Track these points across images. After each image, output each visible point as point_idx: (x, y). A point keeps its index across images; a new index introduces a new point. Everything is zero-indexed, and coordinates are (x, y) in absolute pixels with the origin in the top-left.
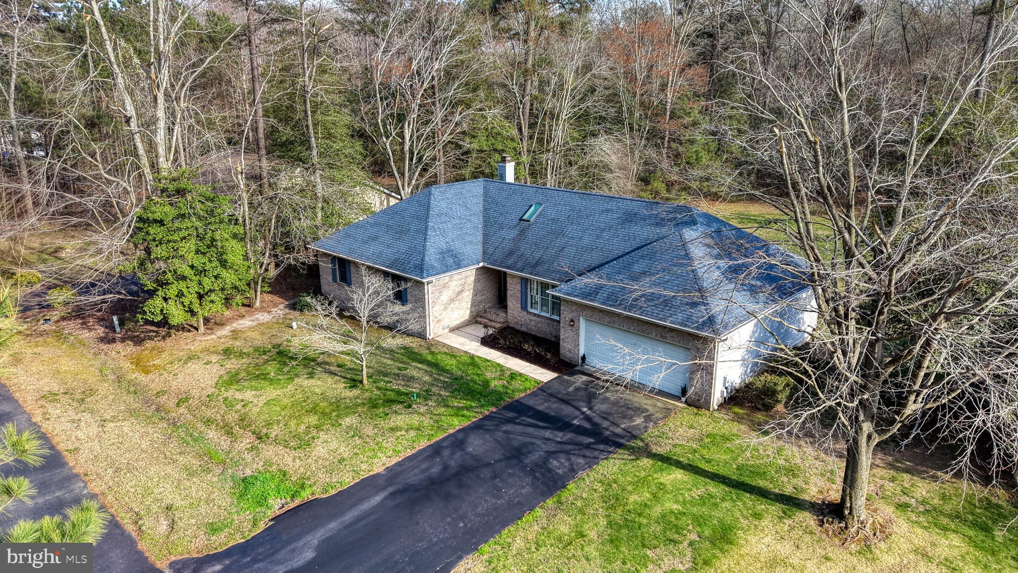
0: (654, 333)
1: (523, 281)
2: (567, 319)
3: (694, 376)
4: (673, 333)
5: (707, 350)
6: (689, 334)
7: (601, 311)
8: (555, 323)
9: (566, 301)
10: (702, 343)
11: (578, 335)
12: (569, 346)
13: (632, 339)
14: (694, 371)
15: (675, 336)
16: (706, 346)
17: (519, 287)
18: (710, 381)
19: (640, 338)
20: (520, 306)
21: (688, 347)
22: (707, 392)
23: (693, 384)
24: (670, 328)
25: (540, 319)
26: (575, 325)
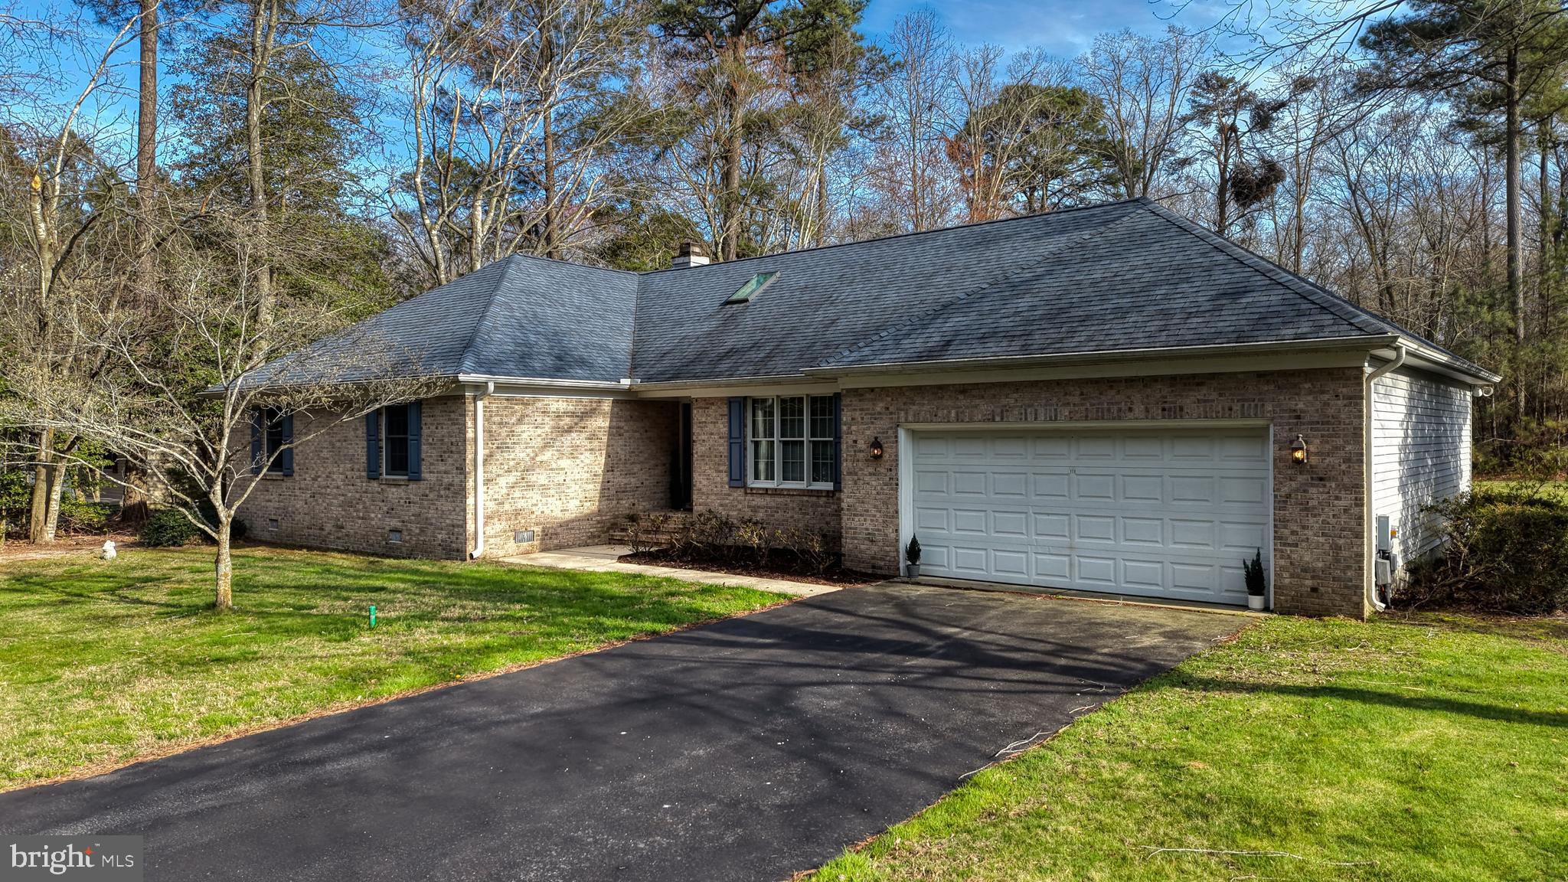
1: (736, 407)
2: (861, 445)
3: (1292, 511)
4: (1204, 390)
5: (1331, 411)
6: (1261, 375)
7: (964, 390)
8: (822, 501)
9: (857, 393)
10: (1310, 392)
11: (894, 484)
12: (868, 524)
13: (1064, 458)
14: (1288, 496)
15: (1214, 395)
16: (1326, 397)
17: (723, 428)
18: (1355, 510)
19: (1087, 447)
20: (726, 479)
21: (1260, 422)
22: (1344, 553)
23: (1291, 539)
24: (1194, 376)
25: (779, 500)
26: (886, 456)
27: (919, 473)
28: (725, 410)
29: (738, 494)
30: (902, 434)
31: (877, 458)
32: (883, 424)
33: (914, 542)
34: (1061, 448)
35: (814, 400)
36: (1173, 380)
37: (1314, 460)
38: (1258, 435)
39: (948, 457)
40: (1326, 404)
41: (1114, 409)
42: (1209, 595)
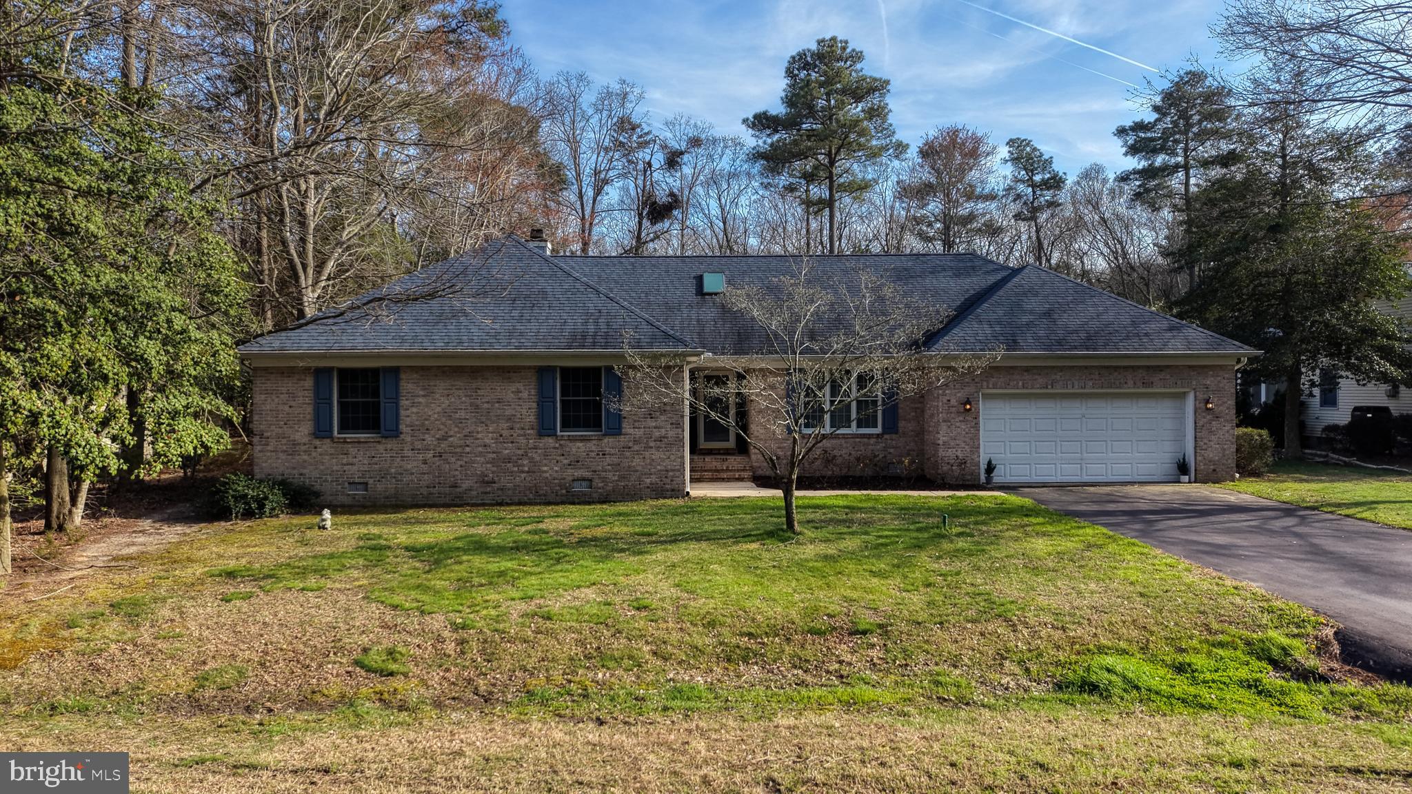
0: (1131, 383)
5: (1221, 385)
6: (1190, 367)
8: (872, 441)
10: (1213, 376)
11: (977, 427)
12: (959, 453)
13: (1076, 409)
14: (1200, 425)
15: (1168, 376)
16: (1219, 379)
18: (1231, 432)
19: (1092, 403)
21: (1189, 390)
23: (1205, 447)
26: (973, 410)
28: (783, 377)
30: (980, 395)
31: (968, 410)
32: (972, 389)
33: (990, 463)
34: (1076, 404)
36: (1148, 368)
39: (1006, 410)
40: (1219, 382)
42: (1155, 478)
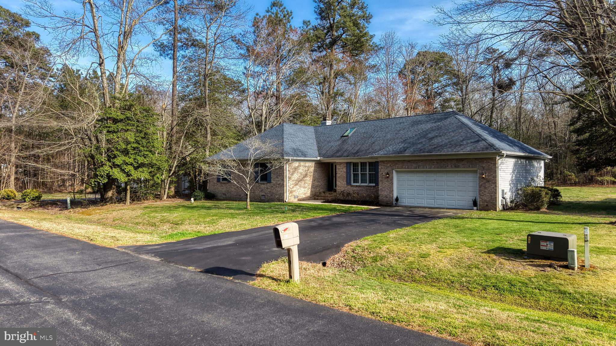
0: (450, 166)
1: (348, 165)
2: (384, 174)
3: (482, 188)
4: (464, 162)
5: (490, 167)
6: (476, 159)
7: (409, 161)
8: (372, 188)
9: (382, 161)
10: (486, 163)
11: (392, 183)
12: (386, 193)
13: (432, 177)
14: (482, 185)
15: (466, 163)
16: (489, 164)
17: (345, 170)
18: (495, 188)
19: (438, 175)
20: (346, 183)
21: (476, 169)
22: (493, 197)
23: (482, 194)
24: (461, 159)
25: (360, 188)
26: (390, 177)
27: (398, 181)
28: (345, 165)
29: (349, 187)
30: (394, 171)
31: (388, 177)
32: (390, 169)
33: (397, 197)
34: (432, 175)
35: (370, 163)
36: (457, 159)
37: (487, 177)
38: (475, 172)
39: (406, 177)
40: (489, 165)
41: (444, 166)
42: (466, 207)
